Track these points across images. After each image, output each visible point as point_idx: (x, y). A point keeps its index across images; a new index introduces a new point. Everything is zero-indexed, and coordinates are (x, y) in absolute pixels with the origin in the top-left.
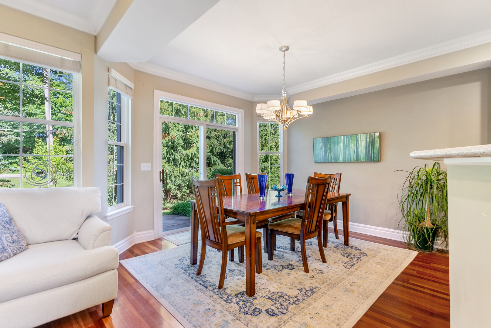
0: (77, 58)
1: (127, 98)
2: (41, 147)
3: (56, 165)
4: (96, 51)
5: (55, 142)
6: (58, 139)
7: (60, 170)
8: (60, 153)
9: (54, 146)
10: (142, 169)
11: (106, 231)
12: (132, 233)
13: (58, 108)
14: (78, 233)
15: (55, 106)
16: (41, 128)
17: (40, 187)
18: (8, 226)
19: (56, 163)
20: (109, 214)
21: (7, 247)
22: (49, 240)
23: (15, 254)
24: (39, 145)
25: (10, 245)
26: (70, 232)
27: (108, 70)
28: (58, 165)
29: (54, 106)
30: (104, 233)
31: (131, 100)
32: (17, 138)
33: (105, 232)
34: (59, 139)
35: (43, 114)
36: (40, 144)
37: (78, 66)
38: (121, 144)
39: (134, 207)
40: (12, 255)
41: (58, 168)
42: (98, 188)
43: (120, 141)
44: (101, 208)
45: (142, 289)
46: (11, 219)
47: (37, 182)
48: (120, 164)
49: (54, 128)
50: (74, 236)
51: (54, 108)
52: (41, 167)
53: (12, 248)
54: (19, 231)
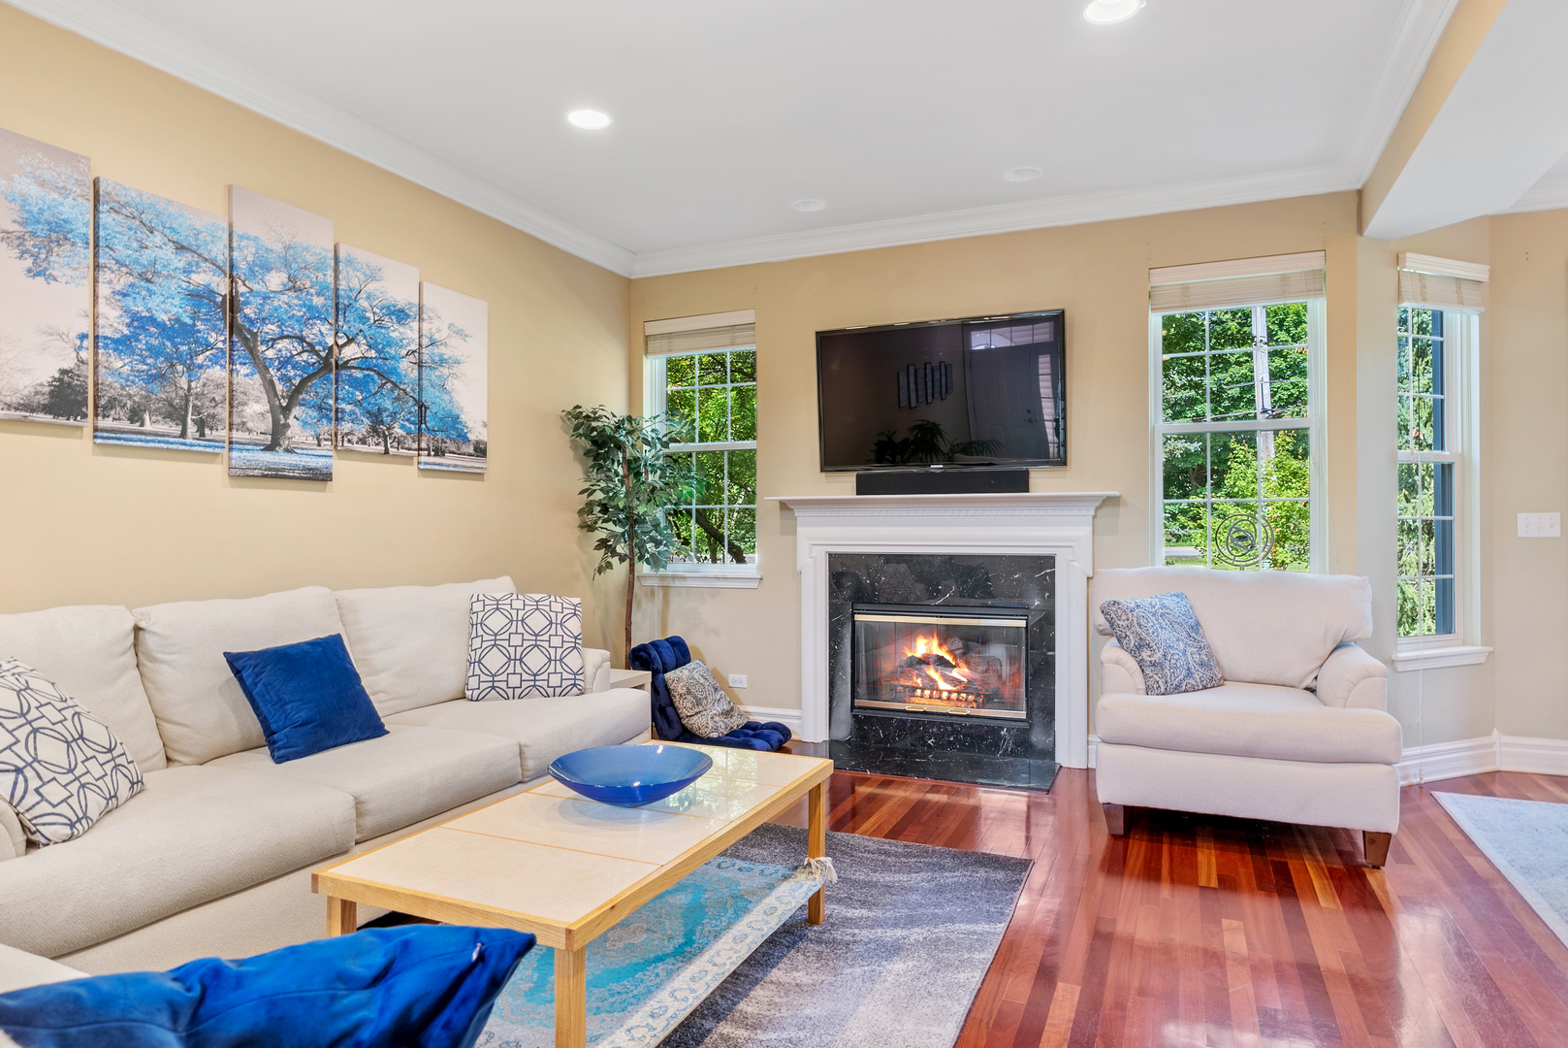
0: (1314, 261)
1: (1464, 316)
2: (1243, 467)
3: (1284, 520)
4: (1360, 227)
5: (1280, 448)
6: (1288, 439)
7: (1293, 537)
8: (1294, 480)
9: (1277, 460)
10: (1522, 533)
11: (1373, 676)
12: (1489, 733)
13: (1288, 331)
14: (1316, 678)
15: (1281, 325)
16: (1242, 404)
17: (1242, 568)
18: (1193, 634)
19: (1284, 514)
20: (1401, 655)
21: (1193, 670)
22: (1259, 678)
23: (1205, 688)
24: (1239, 460)
25: (1197, 667)
26: (1299, 669)
27: (1398, 260)
28: (1288, 518)
29: (1276, 328)
30: (1369, 679)
31: (1479, 315)
32: (1186, 445)
33: (1373, 679)
34: (1293, 436)
35: (1246, 358)
36: (1242, 456)
37: (1316, 282)
38: (1444, 456)
39: (1490, 653)
40: (1201, 687)
41: (1289, 527)
42: (1364, 577)
43: (1442, 448)
44: (1370, 628)
45: (1480, 860)
46: (1198, 624)
47: (1237, 559)
48: (1443, 515)
49: (1276, 398)
50: (1308, 682)
51: (1276, 335)
52: (1244, 525)
53: (1201, 675)
54: (1209, 647)
